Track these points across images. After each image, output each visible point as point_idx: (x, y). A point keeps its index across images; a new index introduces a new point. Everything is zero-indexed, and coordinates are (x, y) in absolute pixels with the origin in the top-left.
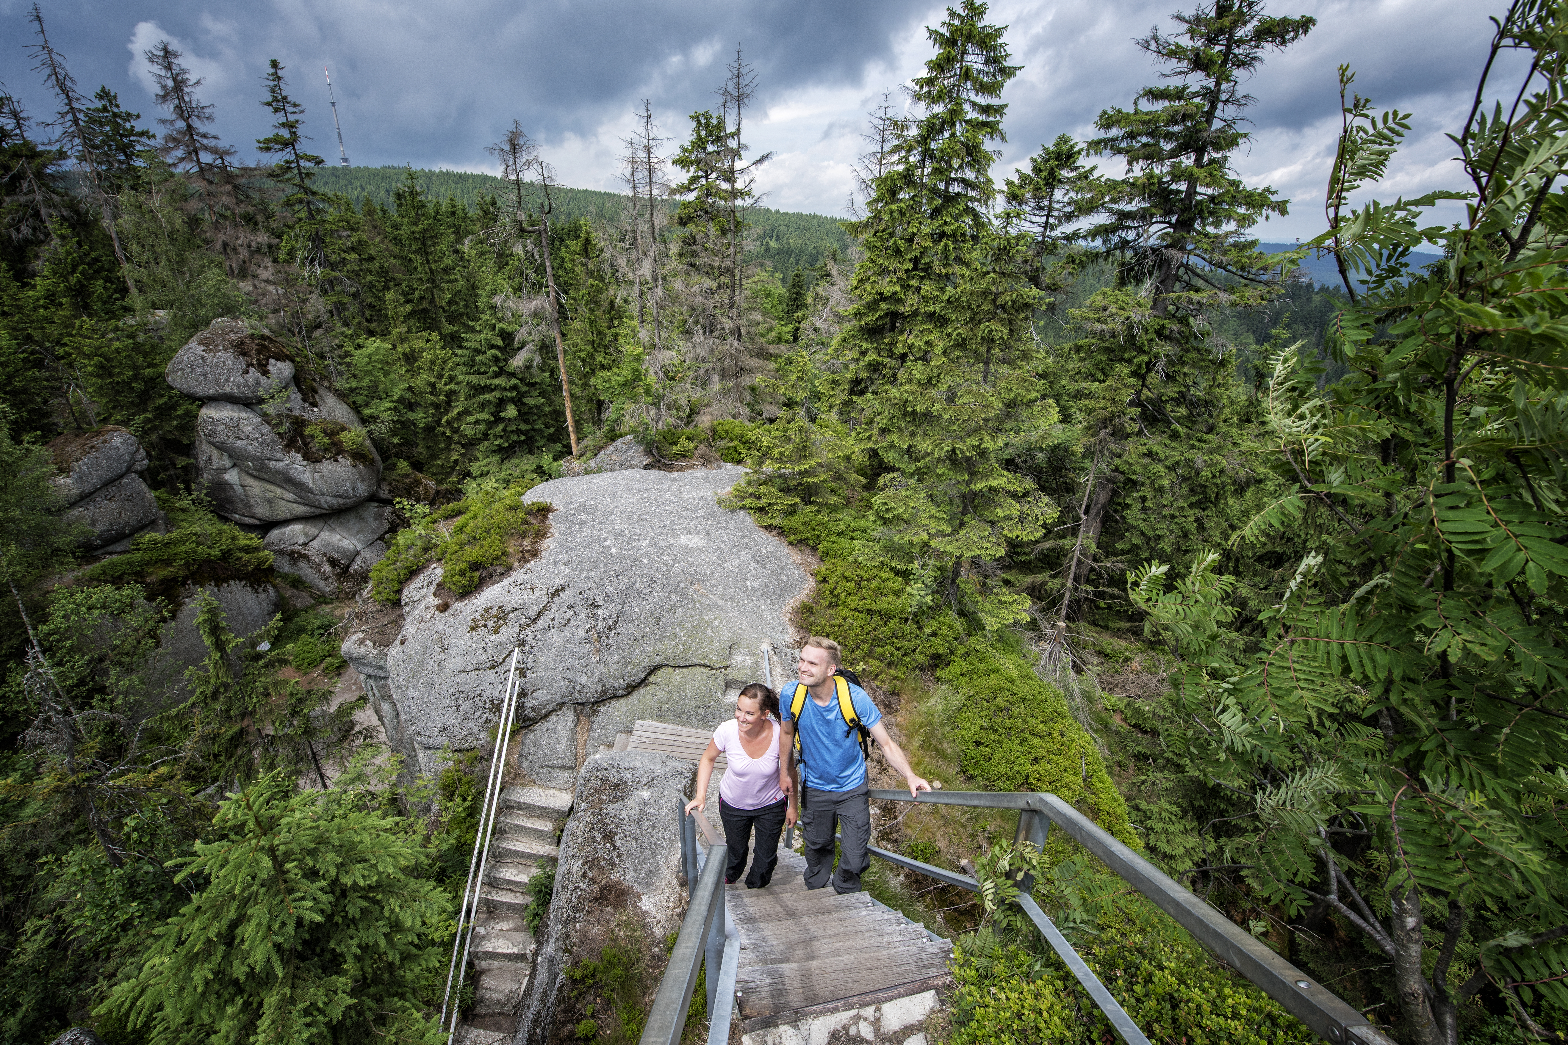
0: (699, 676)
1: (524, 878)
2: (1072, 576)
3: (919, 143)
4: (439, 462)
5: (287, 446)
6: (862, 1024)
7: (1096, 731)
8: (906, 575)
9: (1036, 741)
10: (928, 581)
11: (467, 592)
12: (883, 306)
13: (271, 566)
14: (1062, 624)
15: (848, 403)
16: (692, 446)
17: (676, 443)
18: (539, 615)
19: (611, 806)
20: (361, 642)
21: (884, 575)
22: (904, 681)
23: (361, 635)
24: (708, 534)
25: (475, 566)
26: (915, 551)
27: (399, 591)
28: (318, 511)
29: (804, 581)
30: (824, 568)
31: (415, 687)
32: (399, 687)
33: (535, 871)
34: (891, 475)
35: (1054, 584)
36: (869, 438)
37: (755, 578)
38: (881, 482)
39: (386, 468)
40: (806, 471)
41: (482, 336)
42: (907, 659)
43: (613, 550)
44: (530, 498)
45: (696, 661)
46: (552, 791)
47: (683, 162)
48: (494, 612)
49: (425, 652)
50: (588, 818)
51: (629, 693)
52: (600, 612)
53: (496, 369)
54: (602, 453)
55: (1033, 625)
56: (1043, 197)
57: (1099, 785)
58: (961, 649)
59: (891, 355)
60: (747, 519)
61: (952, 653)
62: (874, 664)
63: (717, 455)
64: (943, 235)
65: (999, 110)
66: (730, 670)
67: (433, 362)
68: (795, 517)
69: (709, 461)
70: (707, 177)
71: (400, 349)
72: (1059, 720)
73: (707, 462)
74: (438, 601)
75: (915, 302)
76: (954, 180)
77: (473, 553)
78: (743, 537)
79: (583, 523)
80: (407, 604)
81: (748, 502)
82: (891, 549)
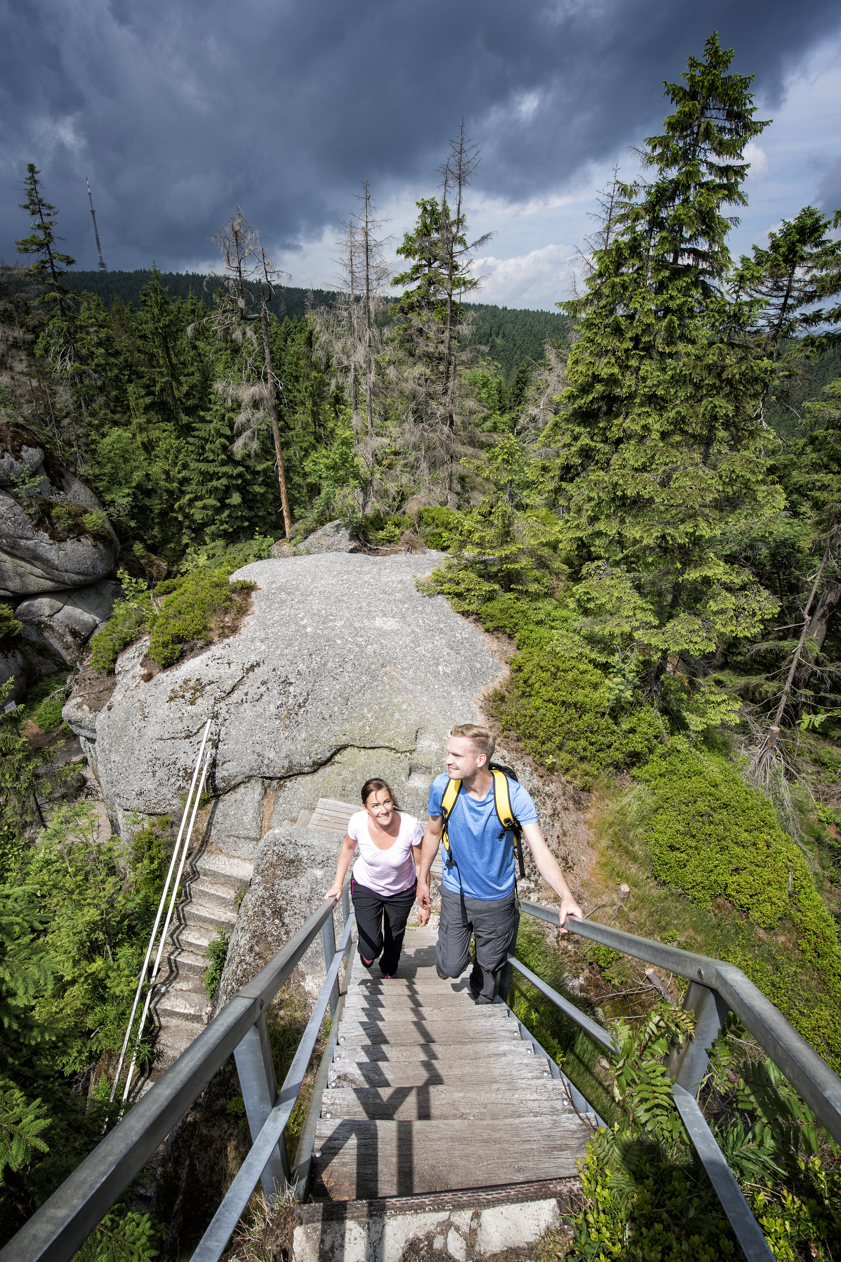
0: (384, 759)
1: (205, 942)
2: (790, 679)
3: (647, 211)
4: (172, 545)
5: (36, 525)
6: (452, 1235)
7: (807, 843)
8: (605, 667)
9: (738, 850)
10: (630, 676)
11: (169, 664)
12: (599, 387)
13: (19, 635)
14: (775, 729)
15: (558, 491)
16: (397, 532)
17: (382, 529)
18: (233, 690)
19: (284, 882)
20: (79, 706)
21: (582, 667)
22: (595, 777)
23: (79, 700)
24: (403, 617)
25: (179, 639)
26: (617, 642)
27: (114, 661)
28: (63, 587)
29: (498, 669)
30: (520, 656)
31: (117, 751)
32: (103, 751)
33: (216, 936)
34: (597, 563)
35: (770, 687)
36: (577, 526)
37: (448, 663)
38: (584, 571)
39: (122, 549)
40: (507, 557)
41: (212, 425)
42: (602, 755)
43: (309, 630)
44: (238, 576)
45: (381, 744)
46: (236, 861)
47: (407, 251)
48: (192, 684)
49: (127, 719)
50: (260, 892)
51: (315, 771)
52: (291, 689)
53: (224, 457)
54: (311, 537)
55: (743, 728)
56: (782, 276)
57: (807, 902)
58: (660, 749)
59: (605, 441)
60: (444, 604)
61: (651, 751)
62: (565, 758)
63: (422, 541)
64: (667, 311)
65: (740, 171)
66: (415, 755)
67: (168, 451)
68: (494, 603)
69: (414, 547)
70: (430, 265)
71: (139, 439)
72: (766, 830)
73: (411, 547)
74: (144, 671)
75: (633, 383)
76: (684, 250)
77: (176, 626)
78: (439, 621)
79: (282, 602)
80: (119, 673)
81: (446, 587)
82: (591, 640)
